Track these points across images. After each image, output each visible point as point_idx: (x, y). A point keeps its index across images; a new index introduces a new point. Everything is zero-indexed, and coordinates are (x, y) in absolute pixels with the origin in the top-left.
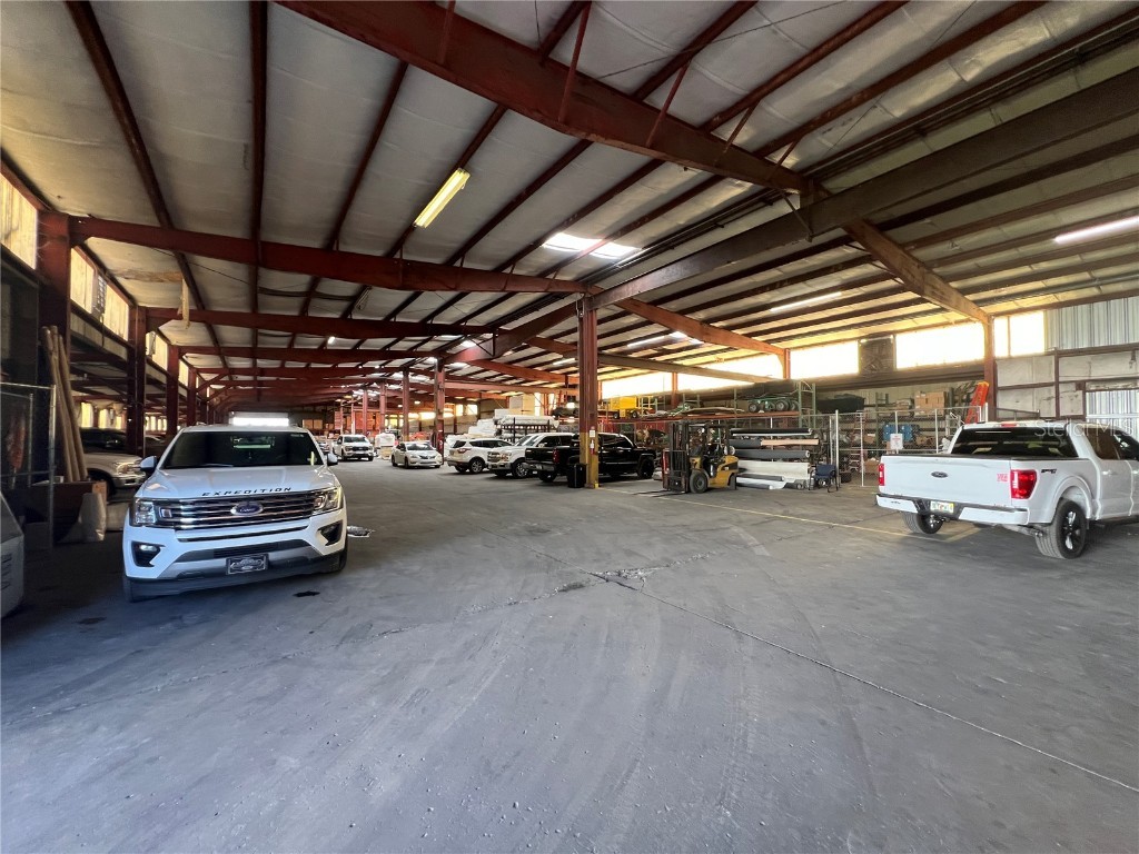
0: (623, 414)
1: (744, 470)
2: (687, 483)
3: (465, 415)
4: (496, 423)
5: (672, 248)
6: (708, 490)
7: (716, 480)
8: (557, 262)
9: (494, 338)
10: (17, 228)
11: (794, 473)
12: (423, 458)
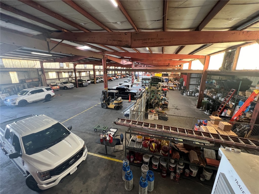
10: (36, 65)
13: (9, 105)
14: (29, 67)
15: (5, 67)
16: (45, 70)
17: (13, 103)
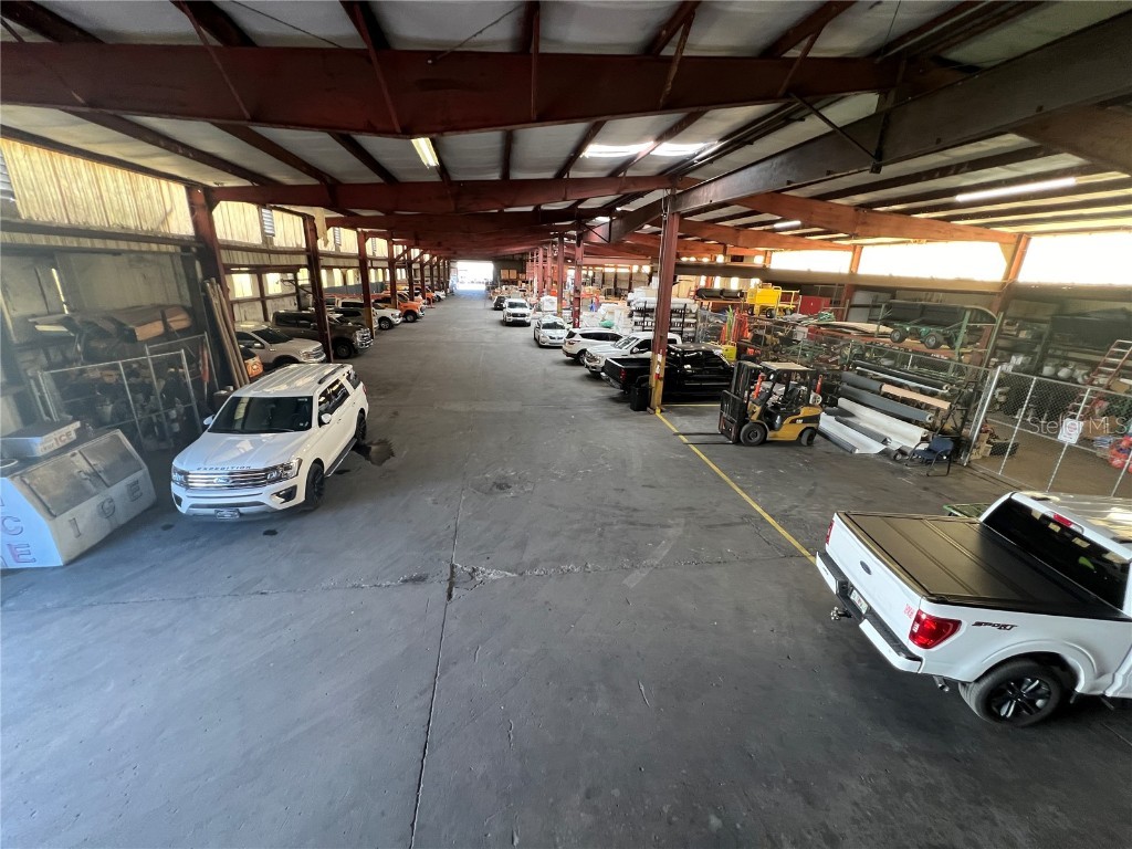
0: (757, 310)
1: (852, 415)
2: (738, 435)
3: (639, 272)
4: (629, 304)
5: (751, 143)
6: (764, 442)
7: (778, 433)
8: (619, 163)
9: (610, 223)
10: (171, 210)
11: (904, 436)
12: (551, 338)
13: (241, 515)
14: (145, 228)
15: (24, 216)
16: (222, 252)
17: (278, 494)
